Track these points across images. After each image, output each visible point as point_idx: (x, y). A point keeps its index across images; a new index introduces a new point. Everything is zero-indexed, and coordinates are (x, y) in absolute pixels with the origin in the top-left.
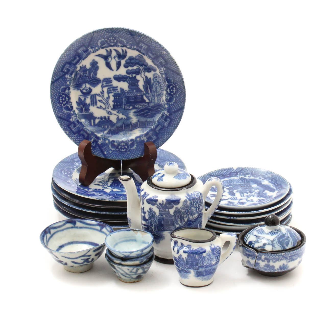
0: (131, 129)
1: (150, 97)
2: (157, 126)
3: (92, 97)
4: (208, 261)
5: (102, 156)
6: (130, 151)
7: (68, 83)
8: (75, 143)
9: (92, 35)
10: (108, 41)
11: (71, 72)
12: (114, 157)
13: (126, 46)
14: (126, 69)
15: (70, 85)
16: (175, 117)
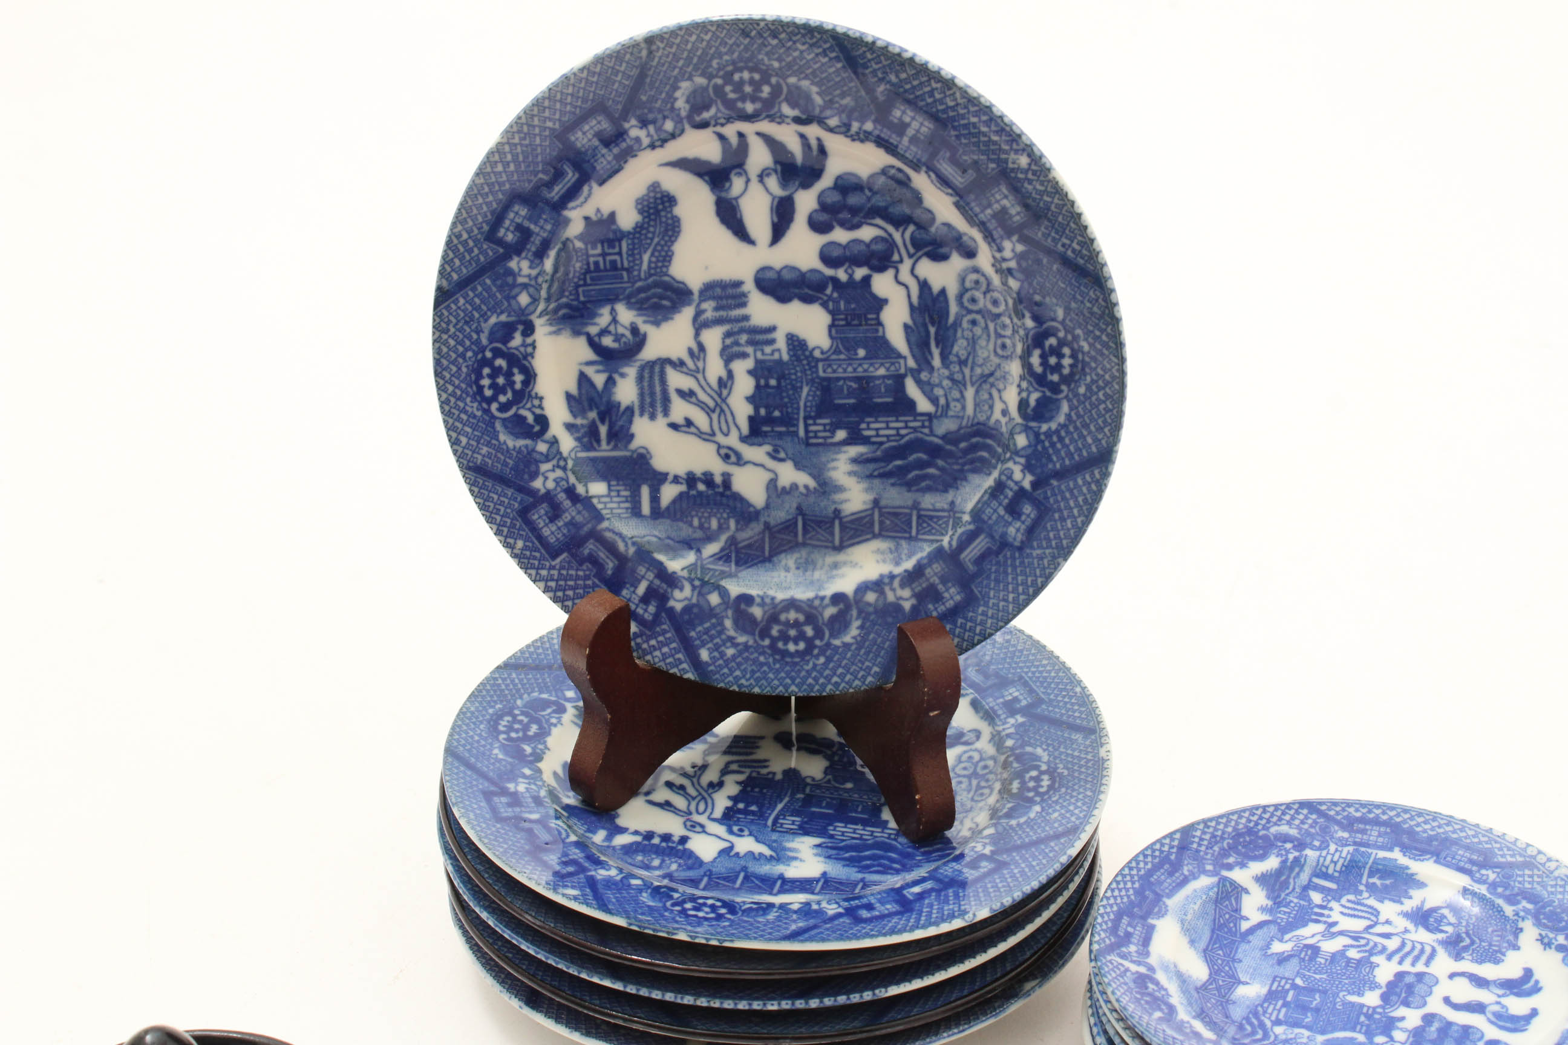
0: (837, 542)
1: (940, 385)
2: (971, 537)
3: (646, 375)
5: (685, 671)
6: (828, 653)
7: (524, 299)
8: (555, 600)
9: (644, 53)
10: (728, 88)
11: (537, 242)
12: (744, 676)
13: (821, 122)
14: (819, 240)
15: (532, 308)
16: (1064, 498)
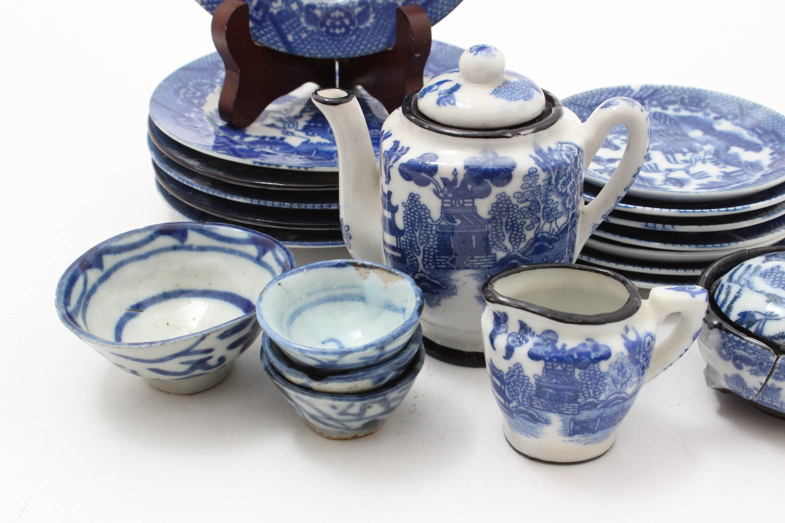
4: (614, 387)
5: (280, 47)
6: (358, 33)
8: (207, 9)
12: (312, 49)
